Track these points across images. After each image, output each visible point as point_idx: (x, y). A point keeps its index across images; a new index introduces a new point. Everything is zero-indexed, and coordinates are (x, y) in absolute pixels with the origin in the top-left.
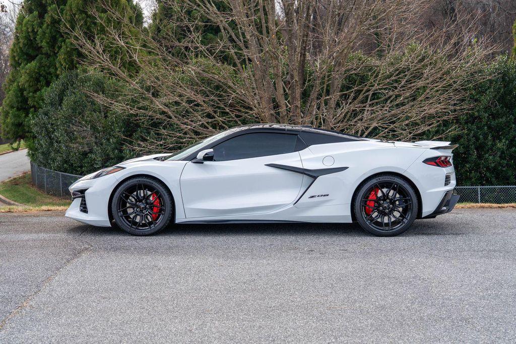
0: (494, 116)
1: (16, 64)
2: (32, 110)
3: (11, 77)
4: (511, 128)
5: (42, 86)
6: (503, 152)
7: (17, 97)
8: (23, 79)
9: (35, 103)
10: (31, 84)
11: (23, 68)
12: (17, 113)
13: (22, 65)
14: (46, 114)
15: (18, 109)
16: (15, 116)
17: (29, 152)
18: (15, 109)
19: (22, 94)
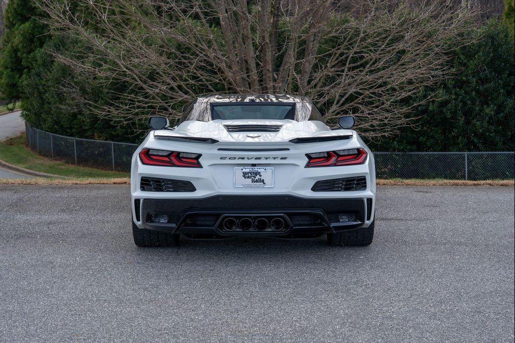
0: (483, 81)
1: (11, 26)
2: (26, 70)
3: (6, 38)
4: (500, 93)
5: (36, 47)
6: (490, 118)
7: (11, 58)
8: (17, 40)
9: (29, 64)
10: (25, 45)
11: (17, 29)
12: (10, 74)
13: (17, 26)
14: (38, 75)
15: (12, 70)
16: (9, 77)
17: (22, 113)
18: (9, 69)
19: (16, 54)
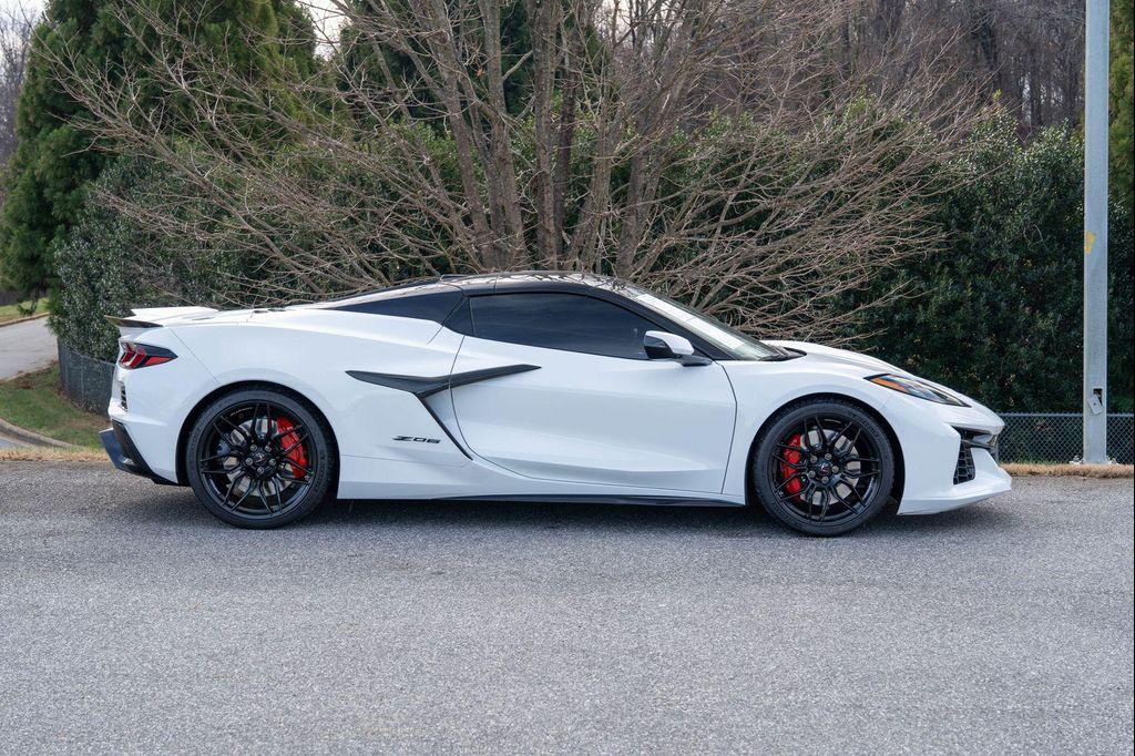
0: (1039, 258)
1: (31, 131)
2: (61, 227)
3: (19, 158)
4: (1070, 286)
5: (83, 178)
6: (1049, 340)
7: (29, 200)
8: (42, 163)
9: (68, 214)
10: (59, 173)
11: (44, 139)
12: (27, 234)
13: (42, 132)
14: (87, 238)
15: (32, 227)
16: (23, 241)
17: (51, 320)
18: (25, 225)
19: (40, 194)
